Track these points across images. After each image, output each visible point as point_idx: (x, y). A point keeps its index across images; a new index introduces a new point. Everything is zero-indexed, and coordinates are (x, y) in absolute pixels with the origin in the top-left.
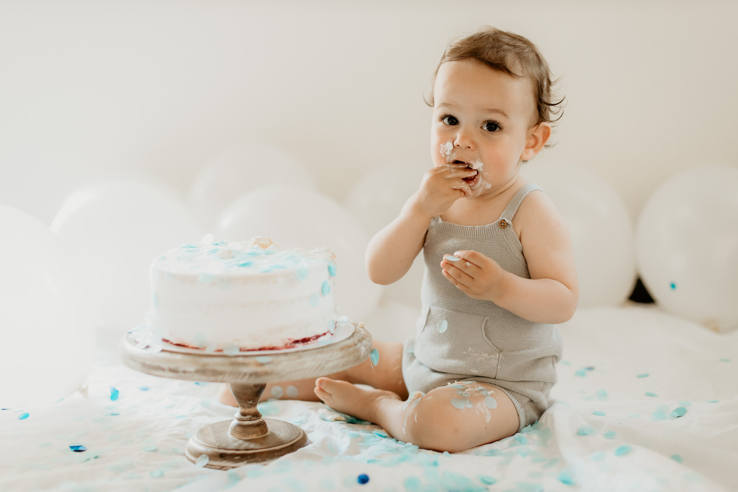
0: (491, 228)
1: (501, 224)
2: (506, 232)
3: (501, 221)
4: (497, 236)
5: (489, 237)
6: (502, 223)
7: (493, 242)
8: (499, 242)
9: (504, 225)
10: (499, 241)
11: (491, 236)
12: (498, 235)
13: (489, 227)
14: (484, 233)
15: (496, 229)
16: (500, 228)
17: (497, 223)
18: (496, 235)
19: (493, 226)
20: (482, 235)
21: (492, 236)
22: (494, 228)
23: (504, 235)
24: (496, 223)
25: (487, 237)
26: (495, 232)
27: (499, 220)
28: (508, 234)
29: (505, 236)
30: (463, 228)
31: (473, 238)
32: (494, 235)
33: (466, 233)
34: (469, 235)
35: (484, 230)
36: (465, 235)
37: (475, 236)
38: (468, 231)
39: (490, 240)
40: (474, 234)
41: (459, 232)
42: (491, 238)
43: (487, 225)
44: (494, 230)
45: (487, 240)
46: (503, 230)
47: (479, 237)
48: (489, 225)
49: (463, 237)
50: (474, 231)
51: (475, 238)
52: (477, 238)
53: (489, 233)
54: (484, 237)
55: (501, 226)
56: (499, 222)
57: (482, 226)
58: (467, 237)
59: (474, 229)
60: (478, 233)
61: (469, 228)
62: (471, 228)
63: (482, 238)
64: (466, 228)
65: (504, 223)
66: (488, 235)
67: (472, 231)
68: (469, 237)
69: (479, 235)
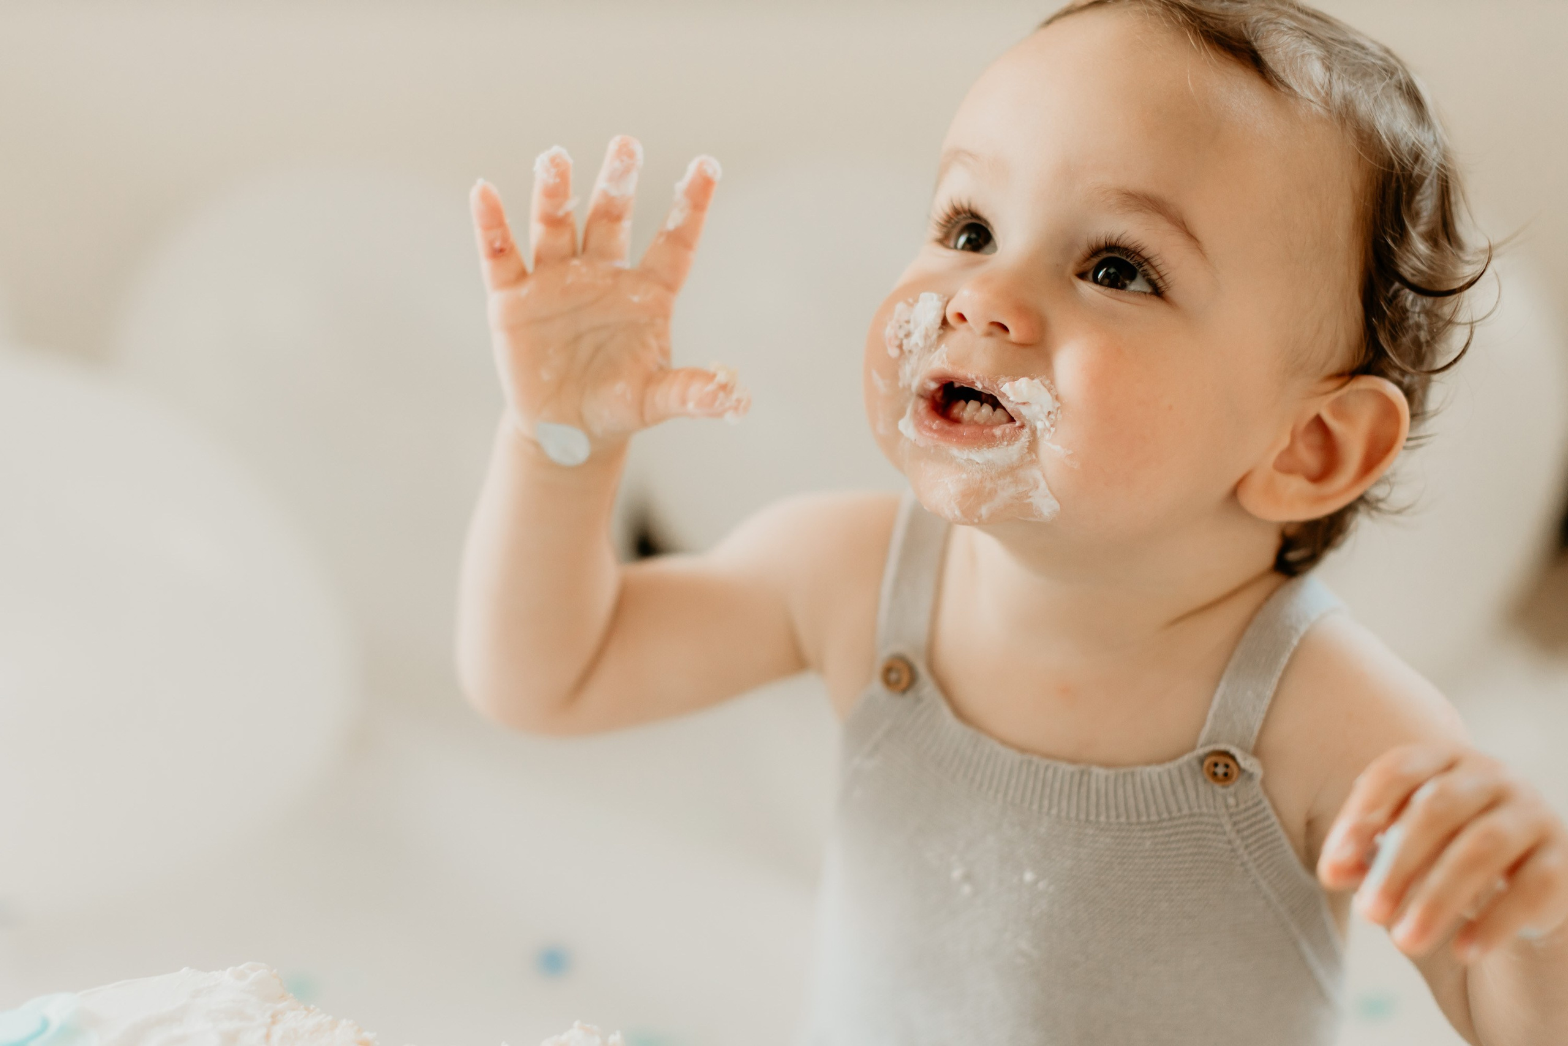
0: (1166, 780)
1: (1212, 769)
2: (1231, 801)
3: (1213, 759)
4: (1192, 815)
5: (1154, 818)
6: (1216, 765)
7: (1172, 839)
8: (1199, 839)
9: (1226, 774)
10: (1198, 835)
11: (1165, 815)
12: (1196, 810)
13: (1155, 778)
14: (1131, 802)
15: (1189, 782)
16: (1205, 781)
17: (1195, 763)
18: (1186, 811)
19: (1175, 773)
21: (1170, 813)
22: (1177, 780)
23: (1223, 810)
24: (1189, 764)
25: (1144, 819)
26: (1181, 796)
27: (1201, 751)
28: (1242, 806)
29: (1231, 815)
30: (1033, 768)
31: (1082, 817)
32: (1180, 810)
33: (1047, 791)
34: (1064, 804)
35: (1129, 787)
36: (1046, 803)
37: (1093, 812)
38: (1057, 785)
39: (1160, 833)
40: (1083, 804)
41: (1014, 781)
42: (1165, 824)
43: (1148, 769)
44: (1180, 789)
45: (1144, 831)
46: (1219, 788)
47: (1108, 817)
48: (1158, 769)
49: (1035, 807)
50: (1084, 789)
51: (1092, 818)
52: (1103, 818)
53: (1155, 802)
54: (1134, 819)
55: (1215, 775)
56: (1202, 760)
57: (1122, 771)
58: (1054, 811)
59: (1085, 778)
60: (1103, 800)
61: (1060, 773)
62: (1072, 775)
63: (1123, 819)
64: (1047, 768)
65: (1227, 766)
66: (1153, 809)
67: (1075, 789)
68: (1063, 814)
69: (1107, 808)
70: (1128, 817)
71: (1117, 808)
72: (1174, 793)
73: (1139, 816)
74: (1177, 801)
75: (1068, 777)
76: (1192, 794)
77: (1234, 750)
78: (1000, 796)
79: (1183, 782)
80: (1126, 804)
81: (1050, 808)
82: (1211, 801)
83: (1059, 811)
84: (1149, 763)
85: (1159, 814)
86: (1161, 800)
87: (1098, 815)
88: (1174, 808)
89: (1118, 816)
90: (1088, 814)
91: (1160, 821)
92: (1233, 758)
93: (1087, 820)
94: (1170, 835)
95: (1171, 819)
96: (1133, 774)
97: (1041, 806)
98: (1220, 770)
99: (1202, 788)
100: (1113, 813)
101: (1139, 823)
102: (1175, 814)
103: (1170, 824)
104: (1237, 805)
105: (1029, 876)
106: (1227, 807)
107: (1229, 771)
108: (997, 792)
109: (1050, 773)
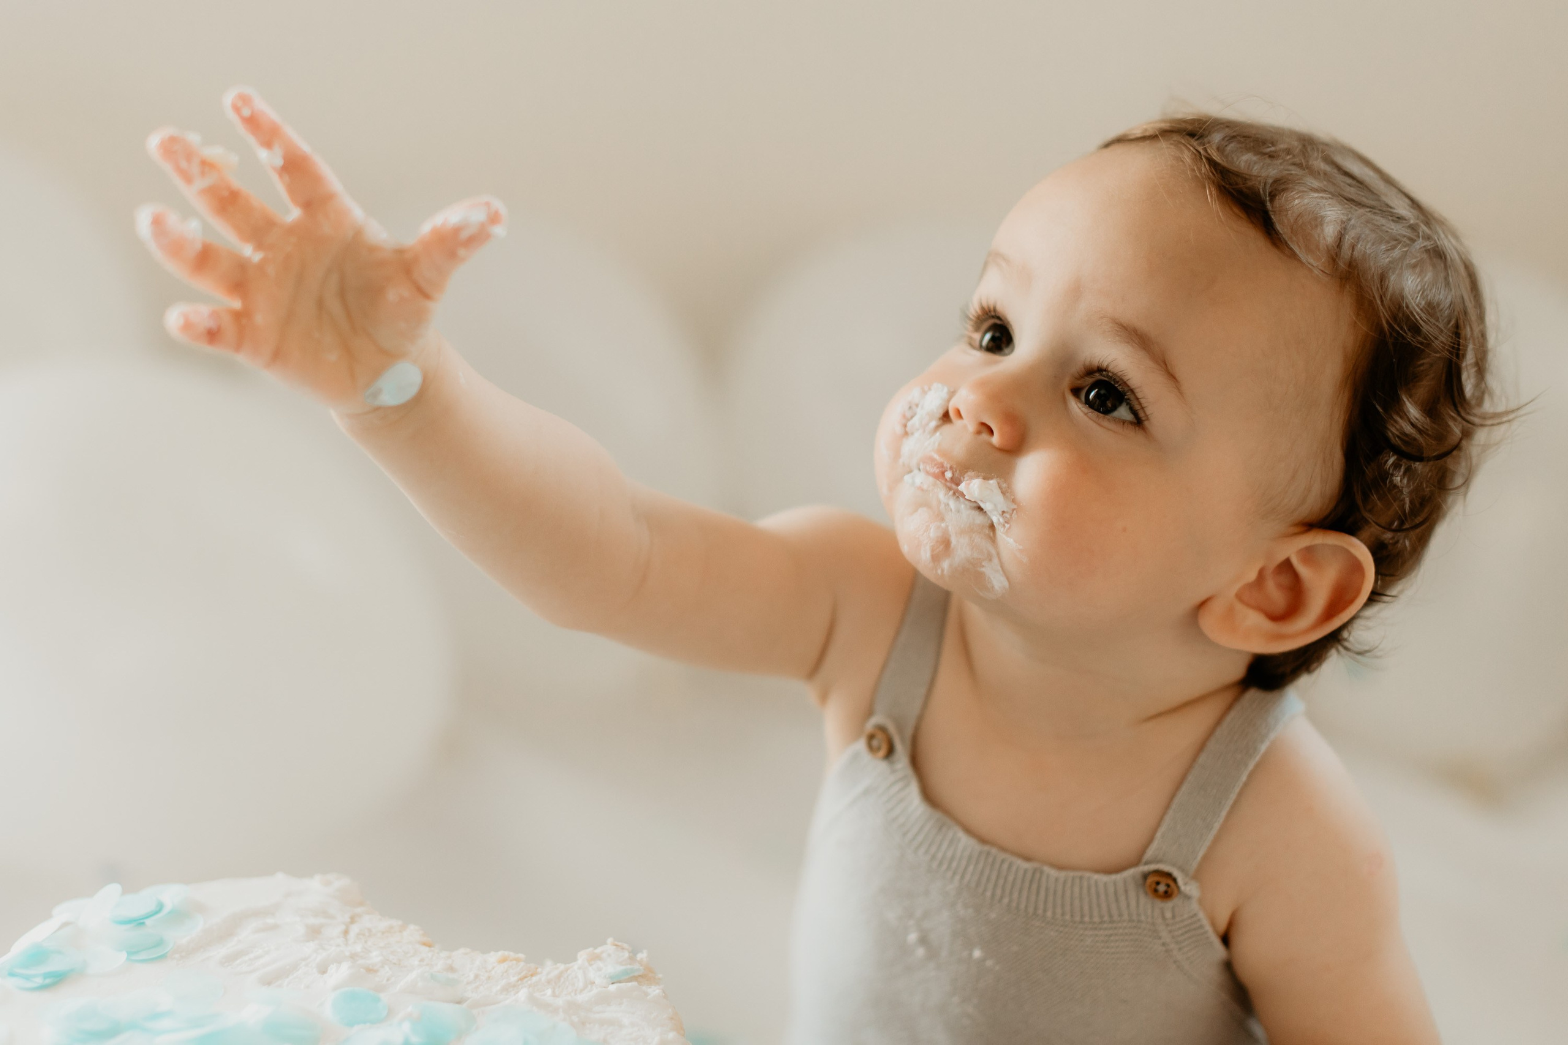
0: (1111, 890)
1: (1154, 885)
2: (1168, 915)
3: (1156, 879)
4: (1131, 921)
5: (1096, 919)
6: (1158, 883)
7: (1112, 938)
9: (1166, 892)
11: (1106, 918)
12: (1135, 917)
13: (1101, 885)
14: (1077, 902)
15: (1132, 894)
16: (1147, 895)
17: (1140, 878)
18: (1126, 917)
19: (1120, 884)
20: (1068, 908)
21: (1111, 916)
22: (1121, 890)
24: (1134, 878)
25: (1087, 919)
26: (1123, 904)
27: (1145, 868)
28: (1178, 919)
30: (990, 860)
31: (1031, 910)
32: (1120, 915)
33: (1001, 882)
34: (1015, 895)
35: (1077, 890)
36: (999, 892)
37: (1041, 906)
38: (1011, 878)
39: (1101, 932)
40: (1033, 898)
41: (971, 868)
42: (1105, 926)
43: (1096, 877)
44: (1122, 898)
45: (1086, 929)
46: (1159, 904)
47: (1054, 913)
48: (1105, 878)
49: (989, 894)
50: (1034, 886)
51: (1040, 912)
52: (1049, 914)
53: (1099, 906)
54: (1078, 918)
55: (1156, 891)
56: (1145, 876)
57: (1071, 874)
58: (1006, 901)
59: (1038, 875)
60: (1051, 898)
61: (1014, 868)
62: (1026, 871)
63: (1068, 917)
64: (1003, 861)
65: (1168, 886)
66: (1096, 913)
67: (1027, 884)
68: (1014, 904)
69: (1054, 906)
70: (1072, 916)
71: (1063, 906)
72: (1117, 900)
73: (1082, 916)
74: (1119, 908)
75: (1021, 873)
76: (1133, 903)
77: (1176, 873)
78: (957, 878)
79: (1126, 891)
80: (1072, 904)
81: (1002, 898)
82: (1149, 912)
83: (1010, 901)
84: (1097, 871)
85: (1101, 917)
86: (1104, 905)
87: (1045, 911)
88: (1115, 912)
89: (1063, 914)
90: (1036, 909)
91: (1100, 923)
92: (1175, 880)
93: (1035, 913)
94: (1111, 935)
95: (1112, 922)
96: (1081, 878)
97: (993, 895)
98: (1162, 888)
99: (1143, 899)
100: (1059, 911)
101: (1082, 922)
102: (1116, 918)
103: (1110, 925)
104: (1174, 917)
105: (977, 953)
106: (1164, 918)
107: (1170, 890)
108: (954, 873)
109: (1005, 866)
